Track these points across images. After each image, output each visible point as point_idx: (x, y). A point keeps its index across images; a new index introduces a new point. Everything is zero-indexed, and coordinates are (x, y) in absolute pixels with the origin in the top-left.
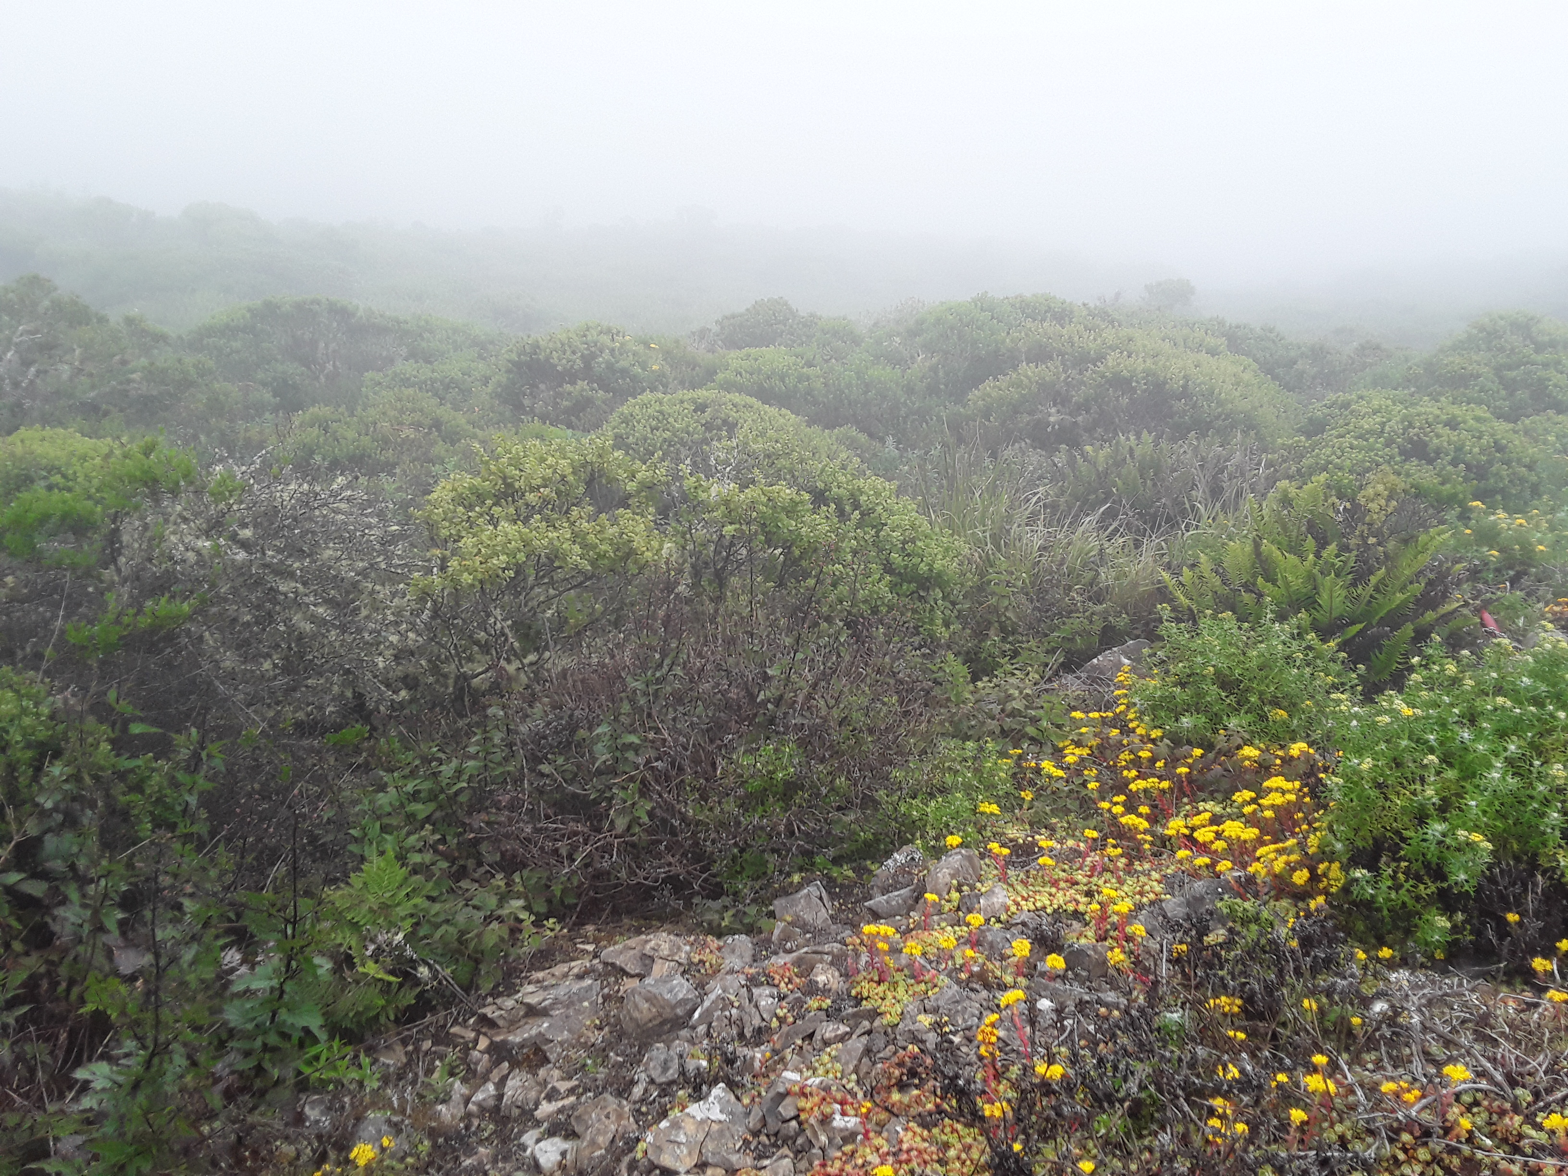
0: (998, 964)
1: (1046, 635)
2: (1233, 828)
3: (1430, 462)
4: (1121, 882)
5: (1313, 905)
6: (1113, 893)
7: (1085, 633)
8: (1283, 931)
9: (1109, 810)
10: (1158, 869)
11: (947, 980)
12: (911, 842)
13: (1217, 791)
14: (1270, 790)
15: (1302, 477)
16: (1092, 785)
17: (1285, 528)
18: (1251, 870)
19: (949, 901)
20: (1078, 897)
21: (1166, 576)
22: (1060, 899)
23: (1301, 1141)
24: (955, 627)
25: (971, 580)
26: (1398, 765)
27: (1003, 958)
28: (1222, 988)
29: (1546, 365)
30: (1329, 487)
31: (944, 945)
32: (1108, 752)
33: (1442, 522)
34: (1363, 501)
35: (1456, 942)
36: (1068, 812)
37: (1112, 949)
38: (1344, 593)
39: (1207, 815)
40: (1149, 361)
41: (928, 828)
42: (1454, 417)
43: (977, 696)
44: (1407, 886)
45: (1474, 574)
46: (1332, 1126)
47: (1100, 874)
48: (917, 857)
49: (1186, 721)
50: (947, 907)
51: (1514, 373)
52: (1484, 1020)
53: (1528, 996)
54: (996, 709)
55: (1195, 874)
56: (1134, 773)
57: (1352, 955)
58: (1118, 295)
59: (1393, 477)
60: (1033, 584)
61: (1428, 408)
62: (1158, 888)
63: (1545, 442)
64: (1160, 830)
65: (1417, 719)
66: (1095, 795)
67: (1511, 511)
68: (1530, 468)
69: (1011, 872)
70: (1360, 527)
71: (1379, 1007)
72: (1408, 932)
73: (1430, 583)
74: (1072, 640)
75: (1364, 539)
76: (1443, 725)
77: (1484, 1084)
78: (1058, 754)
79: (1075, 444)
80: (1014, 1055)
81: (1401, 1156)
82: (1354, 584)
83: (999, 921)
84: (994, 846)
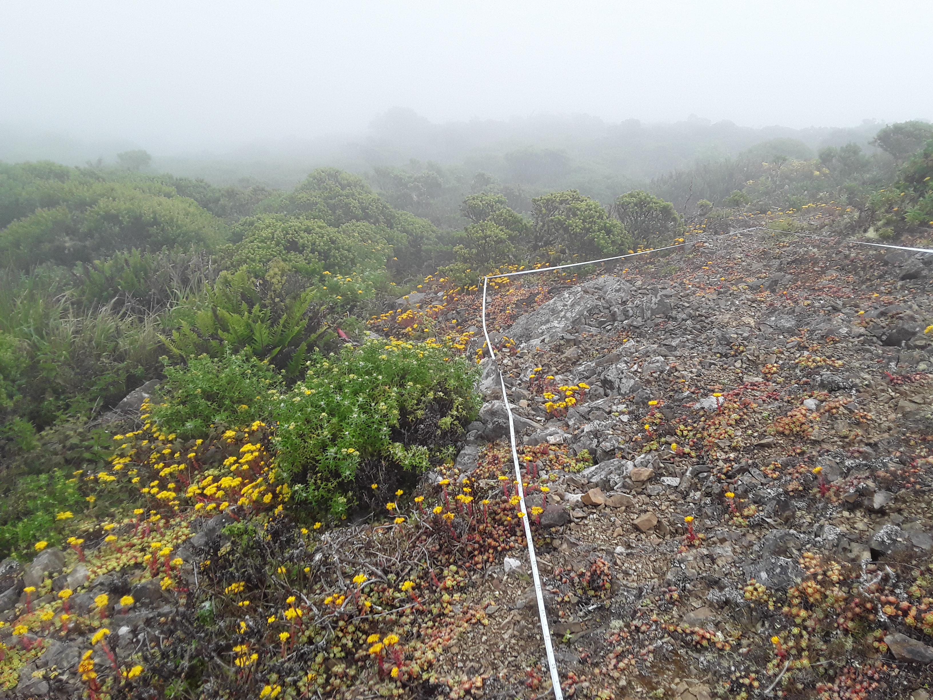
0: (87, 616)
1: (88, 390)
2: (226, 482)
3: (301, 252)
4: (163, 535)
5: (276, 511)
6: (158, 544)
7: (114, 383)
8: (261, 533)
9: (149, 493)
10: (185, 519)
11: (51, 641)
12: (8, 555)
13: (214, 462)
14: (244, 453)
15: (235, 266)
16: (135, 480)
17: (228, 298)
18: (239, 503)
19: (44, 587)
20: (136, 554)
21: (162, 337)
22: (124, 559)
23: (289, 649)
24: (18, 397)
25: (25, 362)
26: (308, 422)
27: (90, 611)
28: (232, 579)
29: (347, 196)
30: (249, 272)
31: (45, 618)
32: (142, 457)
33: (312, 285)
34: (268, 278)
35: (350, 507)
36: (121, 501)
37: (163, 579)
38: (267, 331)
39: (210, 478)
40: (128, 204)
41: (20, 542)
42: (308, 226)
43: (43, 441)
44: (322, 486)
45: (332, 310)
46: (303, 633)
47: (149, 535)
48: (14, 565)
49: (189, 425)
50: (43, 591)
51: (333, 201)
52: (369, 545)
53: (387, 525)
54: (59, 447)
55: (208, 515)
56: (161, 465)
57: (300, 533)
58: (100, 161)
59: (282, 263)
60: (73, 357)
61: (294, 223)
62: (187, 531)
63: (354, 237)
64: (183, 495)
65: (314, 395)
66: (138, 486)
67: (344, 274)
68: (349, 251)
69: (87, 552)
70: (270, 293)
71: (318, 557)
72: (327, 510)
73: (311, 319)
74: (106, 389)
75: (273, 300)
76: (327, 395)
77: (373, 579)
78: (108, 466)
79: (87, 260)
80: (108, 671)
81: (341, 634)
82: (272, 326)
83: (83, 588)
84: (72, 540)
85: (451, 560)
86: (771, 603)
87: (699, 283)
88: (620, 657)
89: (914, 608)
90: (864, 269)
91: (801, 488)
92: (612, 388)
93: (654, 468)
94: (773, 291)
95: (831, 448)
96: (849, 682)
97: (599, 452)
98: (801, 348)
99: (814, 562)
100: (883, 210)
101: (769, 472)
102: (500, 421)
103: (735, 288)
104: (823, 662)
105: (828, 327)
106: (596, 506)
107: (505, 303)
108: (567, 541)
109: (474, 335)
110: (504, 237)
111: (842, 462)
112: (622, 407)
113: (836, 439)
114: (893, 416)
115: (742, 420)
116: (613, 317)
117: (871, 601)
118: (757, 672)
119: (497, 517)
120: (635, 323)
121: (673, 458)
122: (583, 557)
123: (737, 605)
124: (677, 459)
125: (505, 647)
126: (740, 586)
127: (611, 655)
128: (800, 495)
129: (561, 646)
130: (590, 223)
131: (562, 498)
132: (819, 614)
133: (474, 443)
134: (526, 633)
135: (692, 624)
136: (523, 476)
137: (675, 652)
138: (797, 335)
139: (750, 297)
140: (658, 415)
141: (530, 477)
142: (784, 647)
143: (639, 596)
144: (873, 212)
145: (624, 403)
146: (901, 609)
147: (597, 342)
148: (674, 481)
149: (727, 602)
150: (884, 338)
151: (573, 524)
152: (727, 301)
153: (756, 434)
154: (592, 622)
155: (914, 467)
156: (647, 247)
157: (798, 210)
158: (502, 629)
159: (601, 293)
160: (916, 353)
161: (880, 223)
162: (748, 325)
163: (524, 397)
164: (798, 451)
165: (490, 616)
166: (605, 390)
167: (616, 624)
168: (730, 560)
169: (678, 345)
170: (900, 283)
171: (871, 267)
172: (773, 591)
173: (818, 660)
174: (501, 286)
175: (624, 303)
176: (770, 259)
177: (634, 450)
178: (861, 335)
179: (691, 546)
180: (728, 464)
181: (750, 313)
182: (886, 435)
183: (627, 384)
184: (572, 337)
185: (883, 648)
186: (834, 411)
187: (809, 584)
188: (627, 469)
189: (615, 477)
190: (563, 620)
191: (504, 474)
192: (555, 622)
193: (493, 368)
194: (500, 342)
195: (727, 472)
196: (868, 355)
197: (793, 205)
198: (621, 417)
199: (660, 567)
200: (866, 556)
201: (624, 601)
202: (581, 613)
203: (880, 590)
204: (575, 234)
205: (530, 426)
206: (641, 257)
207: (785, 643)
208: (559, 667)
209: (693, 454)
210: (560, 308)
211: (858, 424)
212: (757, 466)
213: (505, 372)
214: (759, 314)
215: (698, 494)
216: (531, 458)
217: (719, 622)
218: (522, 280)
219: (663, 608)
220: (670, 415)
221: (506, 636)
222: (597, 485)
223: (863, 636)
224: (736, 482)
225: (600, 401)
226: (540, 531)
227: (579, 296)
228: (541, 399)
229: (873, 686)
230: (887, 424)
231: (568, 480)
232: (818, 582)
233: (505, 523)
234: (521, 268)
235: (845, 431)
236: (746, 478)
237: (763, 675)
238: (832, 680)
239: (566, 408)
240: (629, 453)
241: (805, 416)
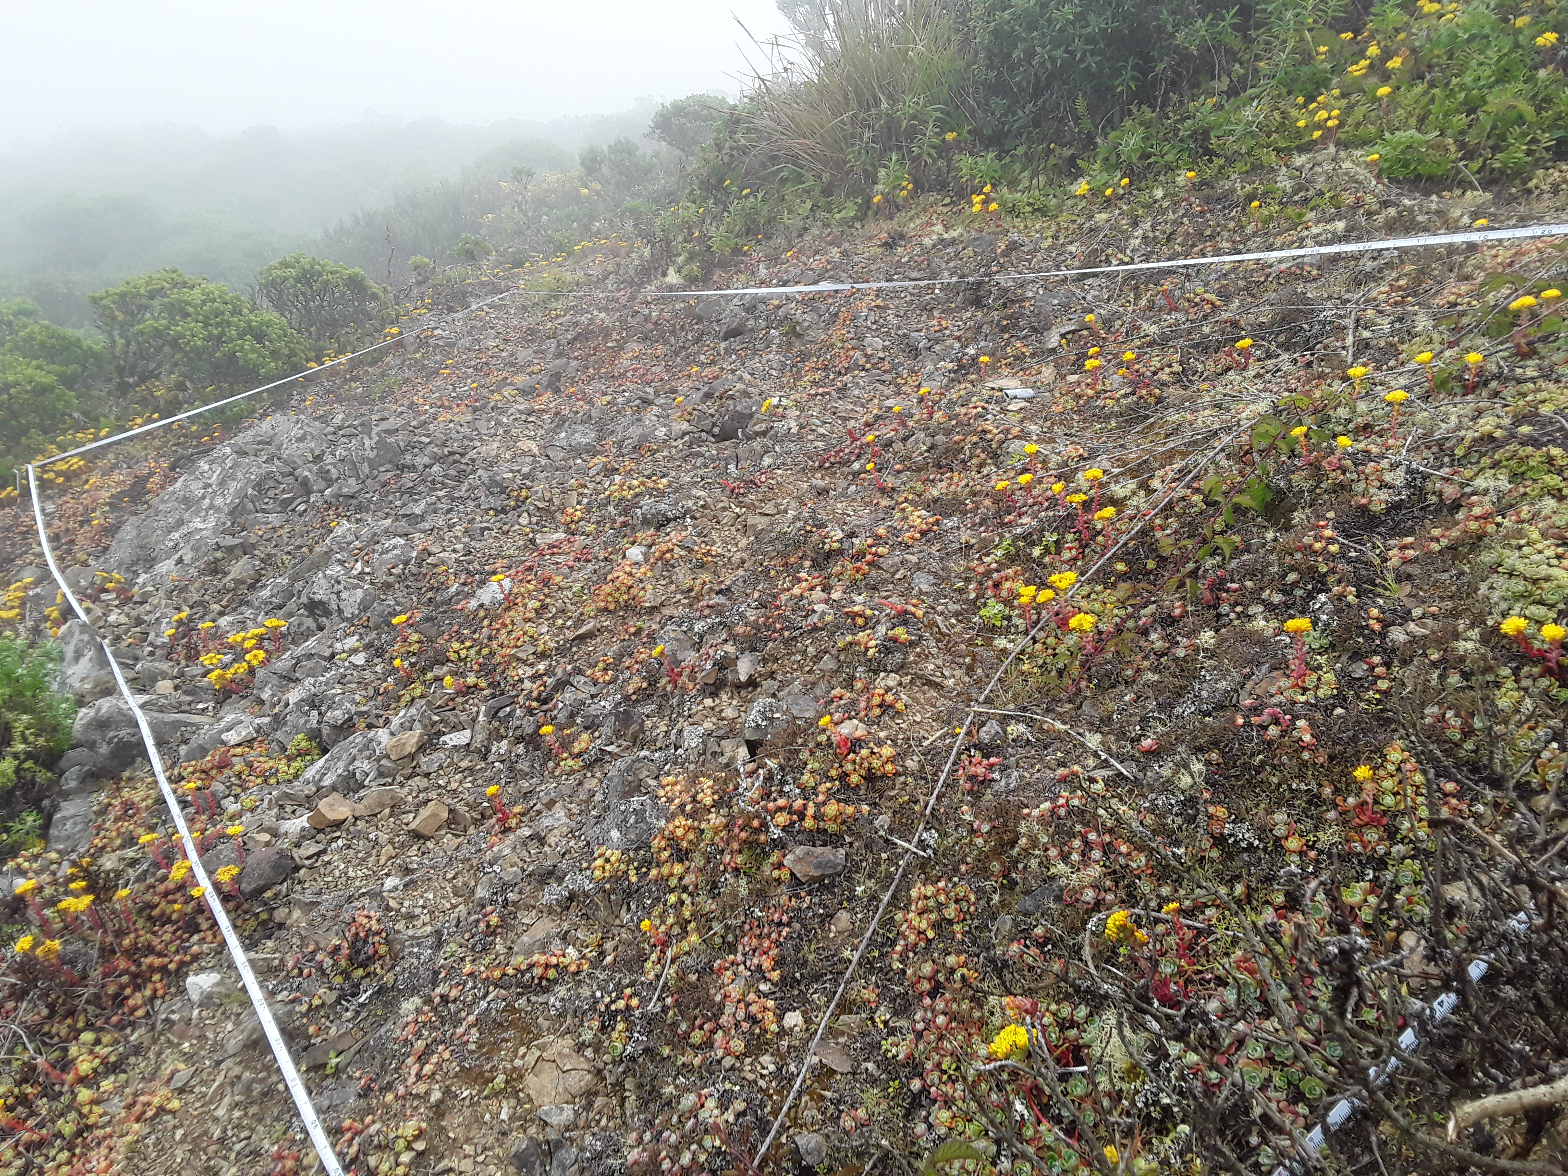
85: (80, 1025)
86: (632, 873)
87: (440, 398)
88: (423, 1059)
89: (811, 804)
90: (673, 333)
91: (645, 685)
92: (327, 613)
93: (425, 727)
94: (557, 391)
95: (675, 613)
96: (755, 942)
97: (325, 731)
98: (609, 471)
99: (678, 787)
100: (680, 238)
101: (598, 674)
102: (122, 734)
103: (499, 397)
104: (717, 927)
105: (640, 431)
106: (338, 825)
107: (86, 508)
108: (299, 904)
109: (36, 584)
110: (51, 379)
111: (691, 629)
112: (352, 642)
113: (678, 597)
114: (743, 543)
115: (544, 607)
116: (306, 488)
117: (757, 816)
118: (632, 984)
119: (156, 912)
120: (345, 490)
121: (452, 700)
122: (333, 918)
123: (586, 895)
124: (460, 700)
125: (225, 1131)
126: (585, 865)
127: (410, 1061)
128: (645, 695)
129: (324, 1084)
130: (217, 325)
131: (274, 833)
132: (698, 861)
133: (77, 791)
134: (257, 1088)
135: (529, 953)
136: (191, 821)
137: (510, 1009)
138: (601, 453)
139: (522, 407)
140: (415, 637)
141: (204, 817)
142: (663, 928)
143: (439, 944)
144: (668, 243)
145: (353, 634)
146: (795, 813)
147: (286, 540)
148: (460, 738)
149: (572, 897)
150: (716, 430)
151: (302, 871)
152: (489, 421)
153: (569, 623)
154: (371, 1020)
155: (778, 608)
156: (341, 351)
157: (569, 255)
158: (211, 1102)
159: (272, 449)
160: (757, 444)
161: (680, 260)
162: (529, 453)
163: (164, 676)
164: (632, 630)
165: (181, 1091)
166: (316, 621)
167: (409, 1005)
168: (565, 830)
169: (425, 512)
170: (723, 345)
171: (682, 328)
172: (631, 854)
173: (710, 928)
174: (69, 475)
175: (318, 458)
176: (542, 341)
177: (387, 707)
178: (685, 434)
179: (506, 831)
180: (539, 683)
181: (527, 432)
182: (741, 572)
183: (352, 600)
184: (237, 541)
185: (785, 874)
186: (668, 556)
187: (677, 823)
188: (379, 743)
189: (363, 765)
190: (319, 1039)
191: (152, 829)
192: (305, 1049)
193: (86, 637)
194: (93, 583)
195: (540, 695)
196: (699, 461)
197: (560, 248)
198: (353, 659)
199: (465, 884)
200: (743, 752)
201: (416, 963)
202: (349, 1015)
203: (766, 796)
204: (195, 349)
205: (187, 724)
206: (333, 372)
207: (663, 922)
208: (324, 1121)
209: (483, 683)
210: (199, 493)
211: (702, 566)
212: (579, 672)
213: (117, 639)
214: (541, 432)
215: (504, 745)
216: (199, 783)
217: (567, 932)
218: (111, 456)
219: (479, 947)
220: (433, 631)
221: (221, 1112)
222: (334, 788)
223: (758, 868)
224: (555, 707)
225: (311, 642)
226: (245, 906)
227: (229, 463)
228: (197, 670)
229: (784, 933)
230: (738, 555)
231: (278, 799)
232: (688, 816)
233: (174, 917)
234: (103, 433)
235: (687, 583)
236: (567, 695)
237: (642, 984)
238: (733, 949)
239: (252, 671)
240: (378, 716)
241: (630, 574)
